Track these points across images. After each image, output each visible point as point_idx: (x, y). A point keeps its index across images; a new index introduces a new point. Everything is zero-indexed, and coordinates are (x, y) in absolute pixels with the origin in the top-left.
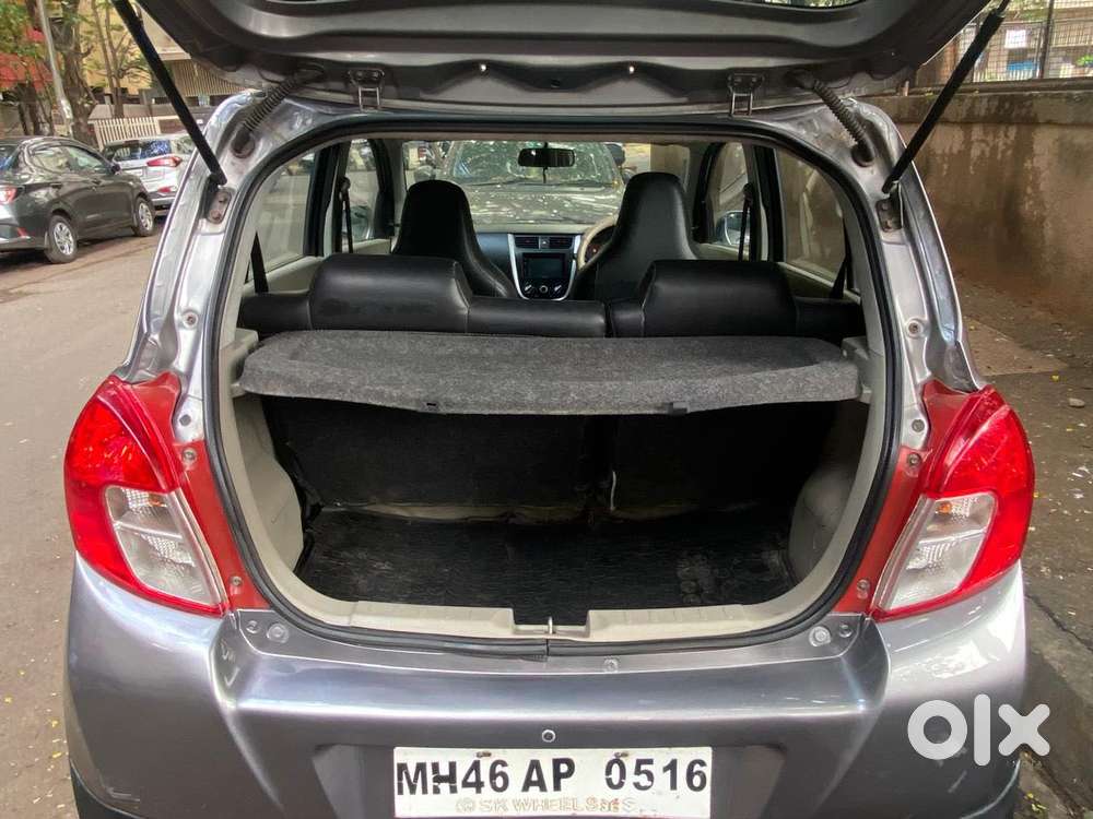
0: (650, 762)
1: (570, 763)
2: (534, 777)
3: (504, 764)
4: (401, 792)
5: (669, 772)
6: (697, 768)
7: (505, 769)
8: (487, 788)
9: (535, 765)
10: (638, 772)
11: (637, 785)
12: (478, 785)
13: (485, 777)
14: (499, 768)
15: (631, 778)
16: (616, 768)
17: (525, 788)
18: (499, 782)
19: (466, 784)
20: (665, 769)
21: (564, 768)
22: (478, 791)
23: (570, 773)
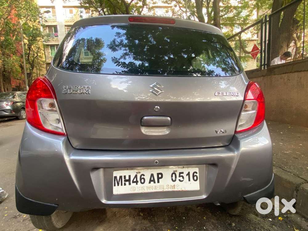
0: (182, 173)
1: (161, 174)
2: (152, 179)
3: (144, 175)
4: (115, 185)
5: (188, 176)
6: (195, 174)
7: (144, 177)
8: (139, 183)
9: (152, 175)
10: (180, 176)
11: (180, 180)
12: (137, 182)
13: (139, 179)
14: (142, 177)
15: (178, 178)
16: (174, 175)
17: (150, 183)
18: (143, 181)
19: (133, 182)
20: (187, 175)
21: (160, 176)
22: (137, 184)
23: (162, 177)
